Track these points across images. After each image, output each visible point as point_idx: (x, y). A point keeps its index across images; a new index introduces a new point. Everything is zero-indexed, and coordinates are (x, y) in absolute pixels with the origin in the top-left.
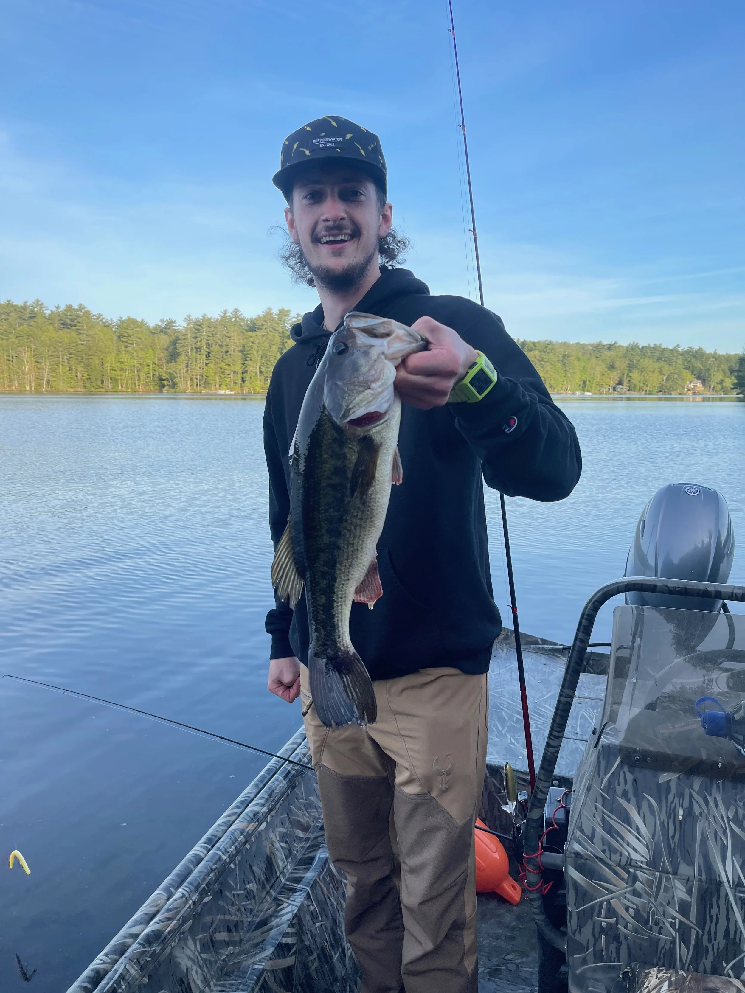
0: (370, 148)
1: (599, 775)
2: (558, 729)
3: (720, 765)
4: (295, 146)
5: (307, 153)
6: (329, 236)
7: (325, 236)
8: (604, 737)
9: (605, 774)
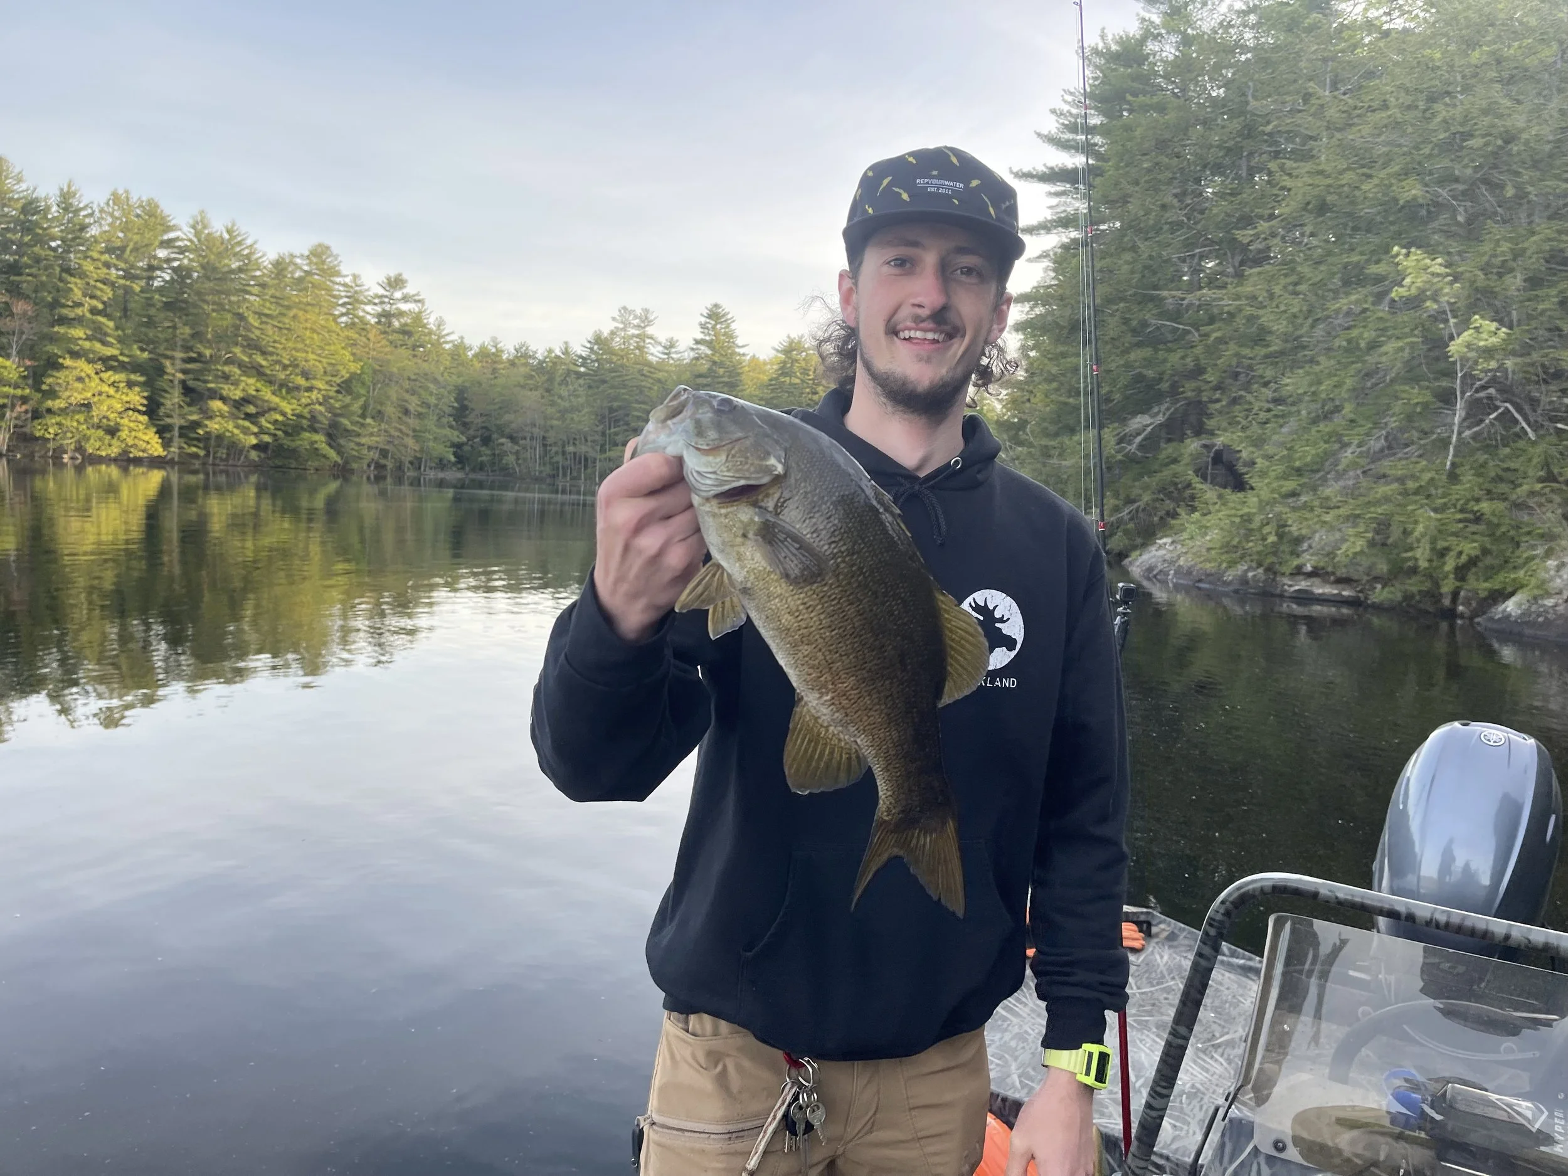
0: (1004, 206)
1: (1221, 1163)
2: (1164, 1084)
3: (1402, 1171)
4: (886, 182)
5: (905, 196)
6: (916, 330)
7: (910, 329)
8: (1237, 1107)
9: (1231, 1162)
